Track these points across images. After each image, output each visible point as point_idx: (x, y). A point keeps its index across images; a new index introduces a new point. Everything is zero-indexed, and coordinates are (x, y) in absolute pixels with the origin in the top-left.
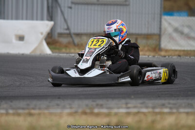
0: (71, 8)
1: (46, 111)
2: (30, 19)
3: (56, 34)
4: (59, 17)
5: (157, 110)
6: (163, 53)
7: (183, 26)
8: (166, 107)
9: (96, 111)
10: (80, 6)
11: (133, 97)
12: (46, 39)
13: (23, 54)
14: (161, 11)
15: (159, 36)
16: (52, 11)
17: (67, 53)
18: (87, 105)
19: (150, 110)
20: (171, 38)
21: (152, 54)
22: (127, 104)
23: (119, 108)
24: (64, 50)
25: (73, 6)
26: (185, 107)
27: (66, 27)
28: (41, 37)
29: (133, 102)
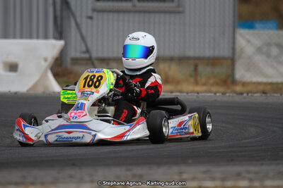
0: (91, 18)
2: (27, 38)
3: (69, 61)
4: (73, 33)
5: (229, 184)
6: (238, 88)
7: (269, 45)
8: (244, 179)
10: (105, 16)
11: (190, 161)
12: (52, 69)
13: (16, 93)
14: (234, 22)
15: (232, 60)
16: (62, 25)
20: (251, 66)
21: (222, 89)
22: (181, 173)
25: (95, 15)
26: (273, 178)
27: (84, 49)
28: (45, 65)
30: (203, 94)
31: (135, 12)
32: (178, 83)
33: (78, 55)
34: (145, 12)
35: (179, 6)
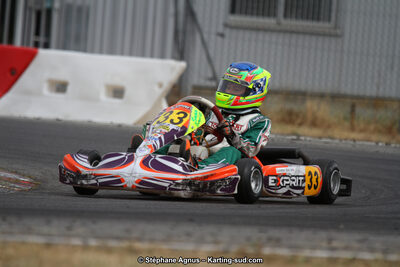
0: (222, 36)
3: (189, 89)
4: (198, 53)
9: (267, 251)
10: (241, 33)
11: (342, 226)
12: (168, 98)
18: (249, 239)
19: (379, 256)
21: (385, 139)
23: (313, 248)
25: (227, 32)
27: (210, 75)
28: (159, 92)
30: (361, 143)
31: (279, 31)
32: (329, 127)
33: (203, 82)
34: (292, 32)
35: (336, 27)
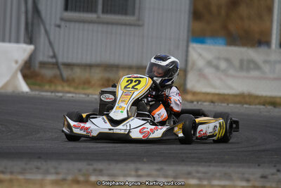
0: (59, 26)
1: (20, 177)
3: (37, 65)
4: (42, 39)
6: (189, 97)
7: (219, 58)
8: (193, 178)
9: (93, 179)
10: (72, 25)
11: (145, 160)
12: (22, 71)
14: (188, 37)
15: (185, 71)
16: (32, 31)
17: (52, 92)
18: (80, 170)
20: (202, 75)
22: (137, 170)
23: (125, 176)
24: (47, 87)
25: (63, 24)
26: (220, 178)
27: (51, 54)
28: (15, 67)
29: (146, 168)
31: (99, 23)
33: (46, 59)
34: (108, 23)
35: (139, 20)
